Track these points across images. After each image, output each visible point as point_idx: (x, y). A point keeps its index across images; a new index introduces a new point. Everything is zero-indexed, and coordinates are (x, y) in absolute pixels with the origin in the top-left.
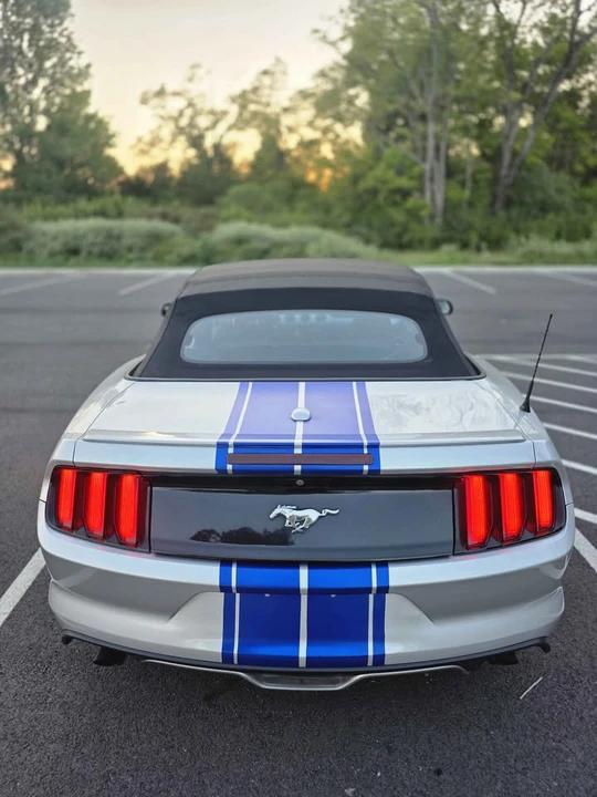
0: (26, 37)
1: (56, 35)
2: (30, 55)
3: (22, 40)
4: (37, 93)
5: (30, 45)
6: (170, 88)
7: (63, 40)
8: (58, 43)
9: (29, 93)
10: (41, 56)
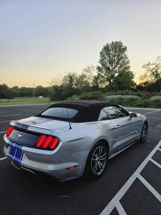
0: (116, 57)
1: (122, 56)
2: (116, 60)
3: (115, 58)
4: (117, 68)
5: (117, 59)
6: (151, 63)
7: (124, 56)
8: (123, 57)
9: (115, 68)
10: (119, 60)
